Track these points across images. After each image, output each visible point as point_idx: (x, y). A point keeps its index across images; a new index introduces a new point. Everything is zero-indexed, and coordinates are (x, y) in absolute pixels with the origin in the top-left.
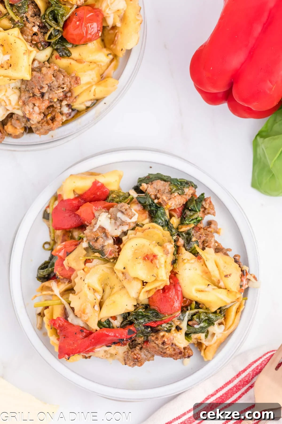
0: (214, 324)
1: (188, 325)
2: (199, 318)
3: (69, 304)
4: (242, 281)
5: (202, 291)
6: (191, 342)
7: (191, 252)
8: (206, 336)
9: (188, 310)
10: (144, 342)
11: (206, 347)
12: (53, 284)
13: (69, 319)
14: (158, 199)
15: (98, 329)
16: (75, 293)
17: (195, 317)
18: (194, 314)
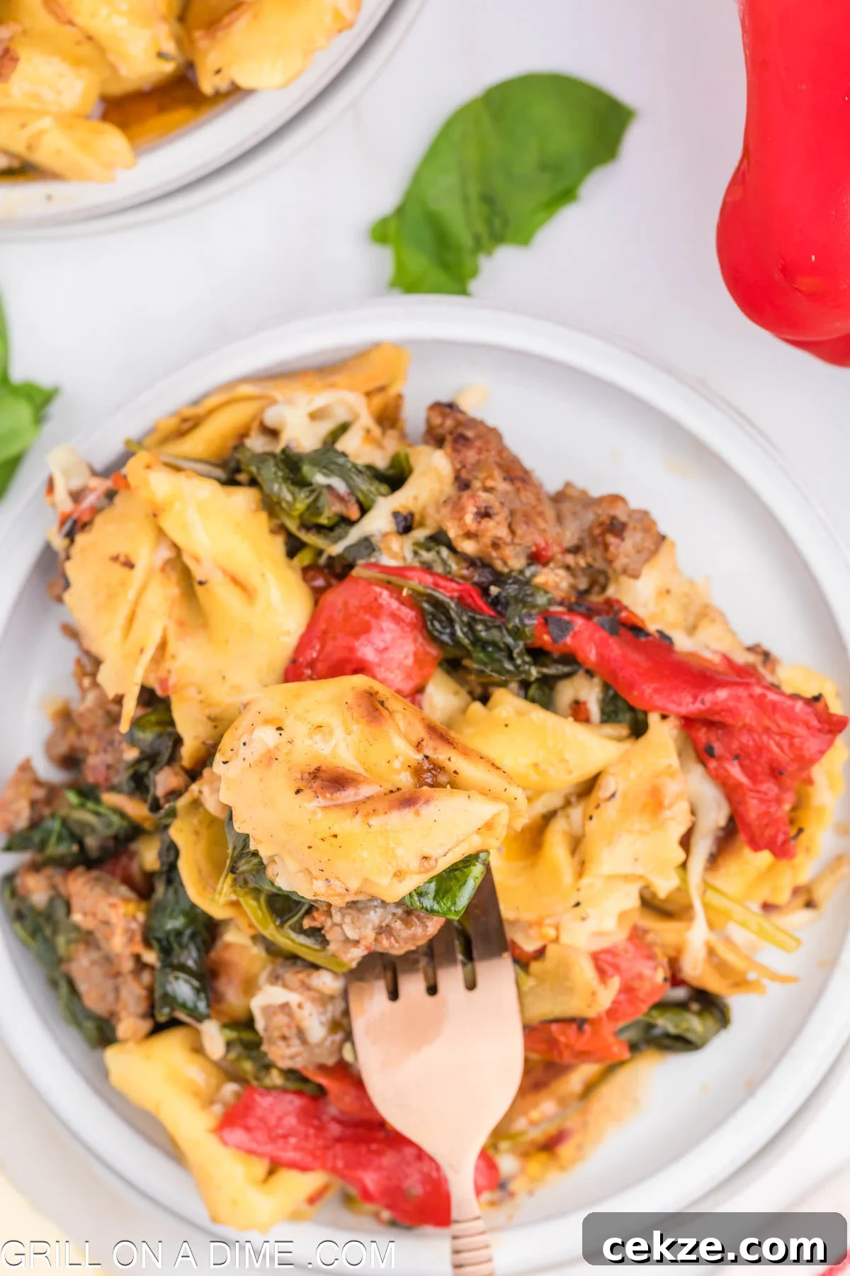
0: (284, 451)
1: (364, 510)
2: (314, 508)
3: (684, 865)
4: (96, 511)
5: (236, 581)
6: (403, 450)
7: (172, 723)
8: (343, 428)
9: (331, 558)
10: (545, 564)
11: (369, 394)
12: (695, 968)
13: (722, 822)
14: (137, 958)
15: (654, 718)
16: (647, 887)
17: (323, 520)
18: (320, 529)
